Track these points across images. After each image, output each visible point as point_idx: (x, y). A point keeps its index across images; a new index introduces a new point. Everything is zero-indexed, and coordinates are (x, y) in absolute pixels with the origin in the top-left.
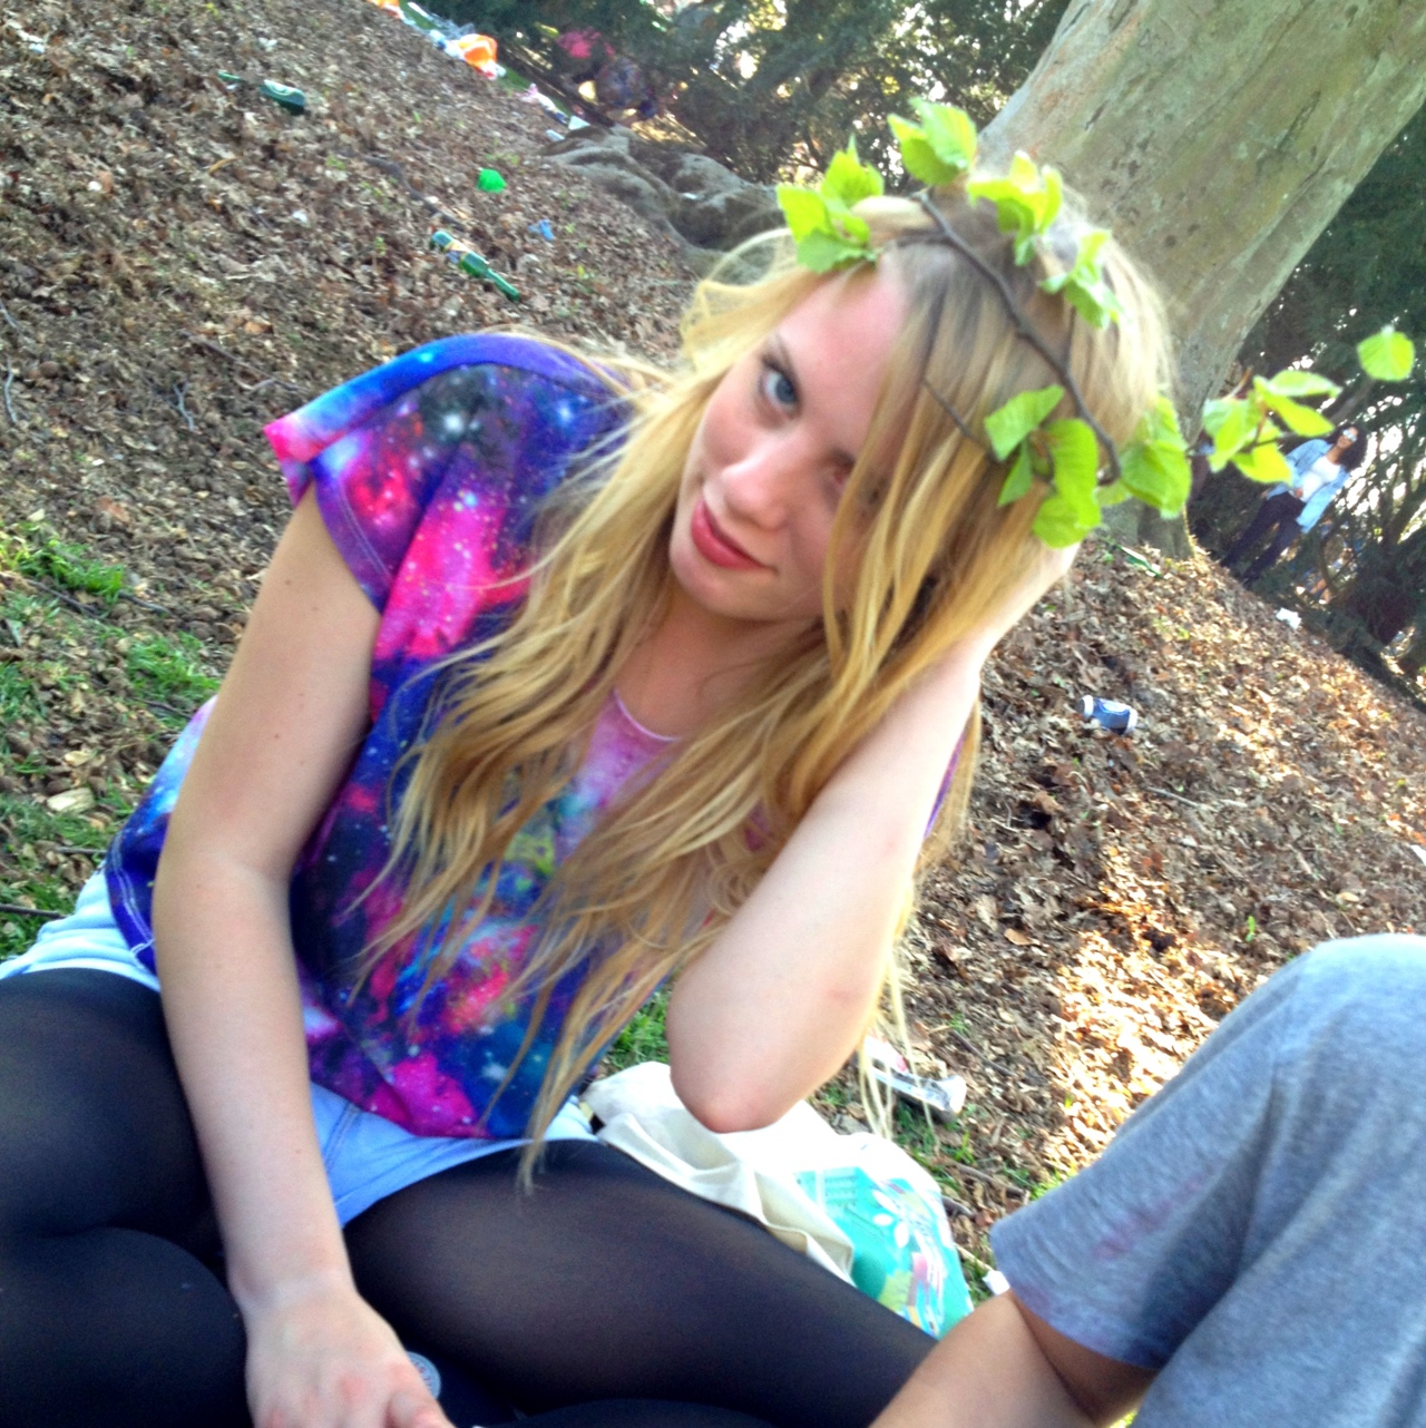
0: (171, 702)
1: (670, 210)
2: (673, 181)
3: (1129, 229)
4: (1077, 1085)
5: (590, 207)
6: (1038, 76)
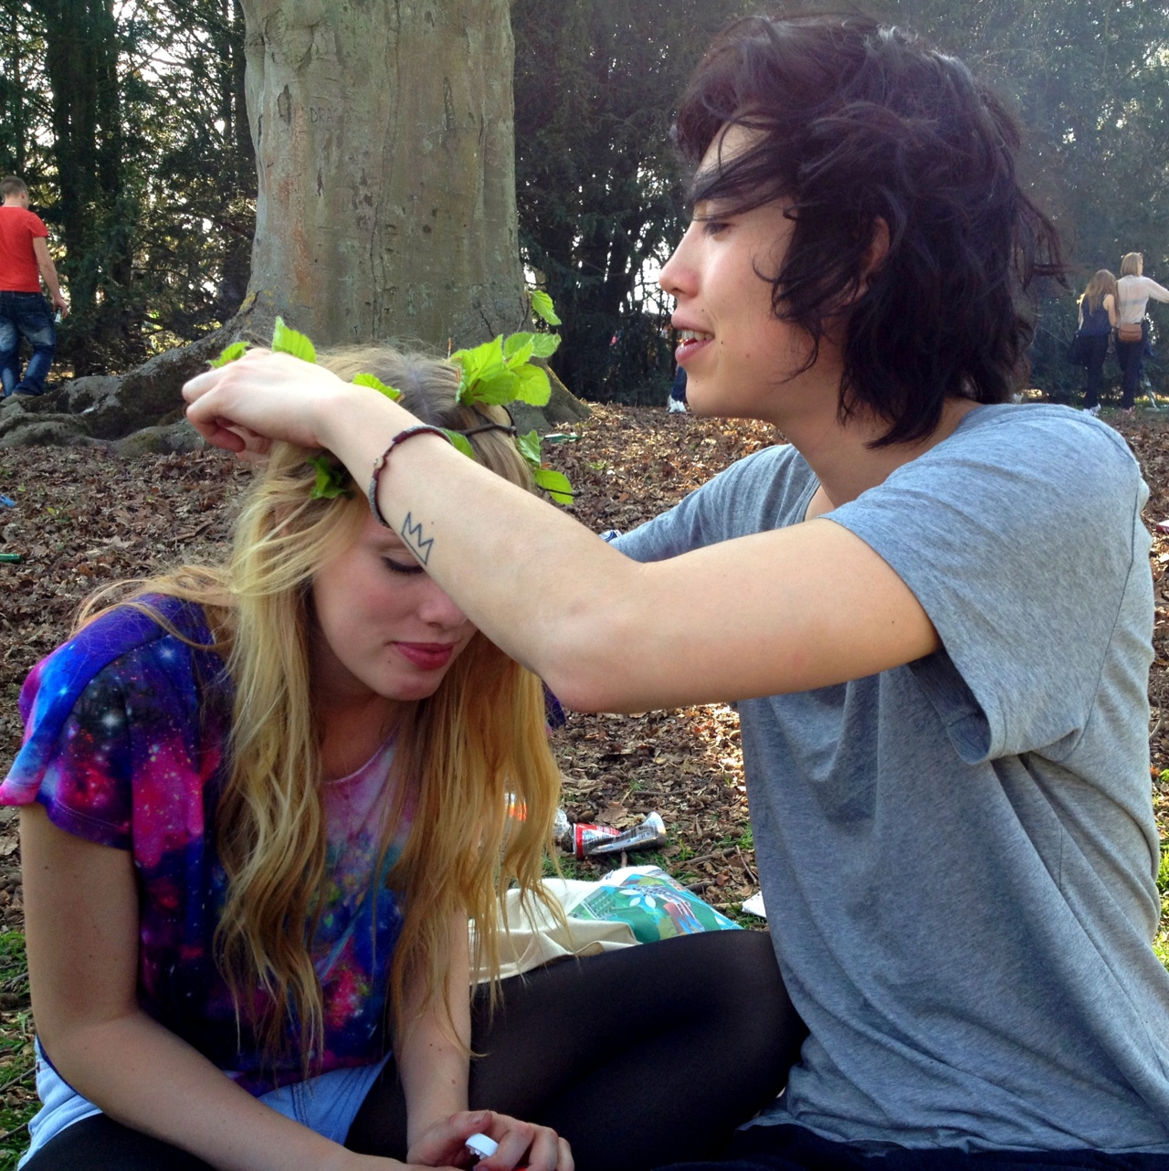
1: (83, 429)
2: (69, 409)
3: (395, 239)
4: (728, 768)
5: (26, 465)
6: (263, 182)
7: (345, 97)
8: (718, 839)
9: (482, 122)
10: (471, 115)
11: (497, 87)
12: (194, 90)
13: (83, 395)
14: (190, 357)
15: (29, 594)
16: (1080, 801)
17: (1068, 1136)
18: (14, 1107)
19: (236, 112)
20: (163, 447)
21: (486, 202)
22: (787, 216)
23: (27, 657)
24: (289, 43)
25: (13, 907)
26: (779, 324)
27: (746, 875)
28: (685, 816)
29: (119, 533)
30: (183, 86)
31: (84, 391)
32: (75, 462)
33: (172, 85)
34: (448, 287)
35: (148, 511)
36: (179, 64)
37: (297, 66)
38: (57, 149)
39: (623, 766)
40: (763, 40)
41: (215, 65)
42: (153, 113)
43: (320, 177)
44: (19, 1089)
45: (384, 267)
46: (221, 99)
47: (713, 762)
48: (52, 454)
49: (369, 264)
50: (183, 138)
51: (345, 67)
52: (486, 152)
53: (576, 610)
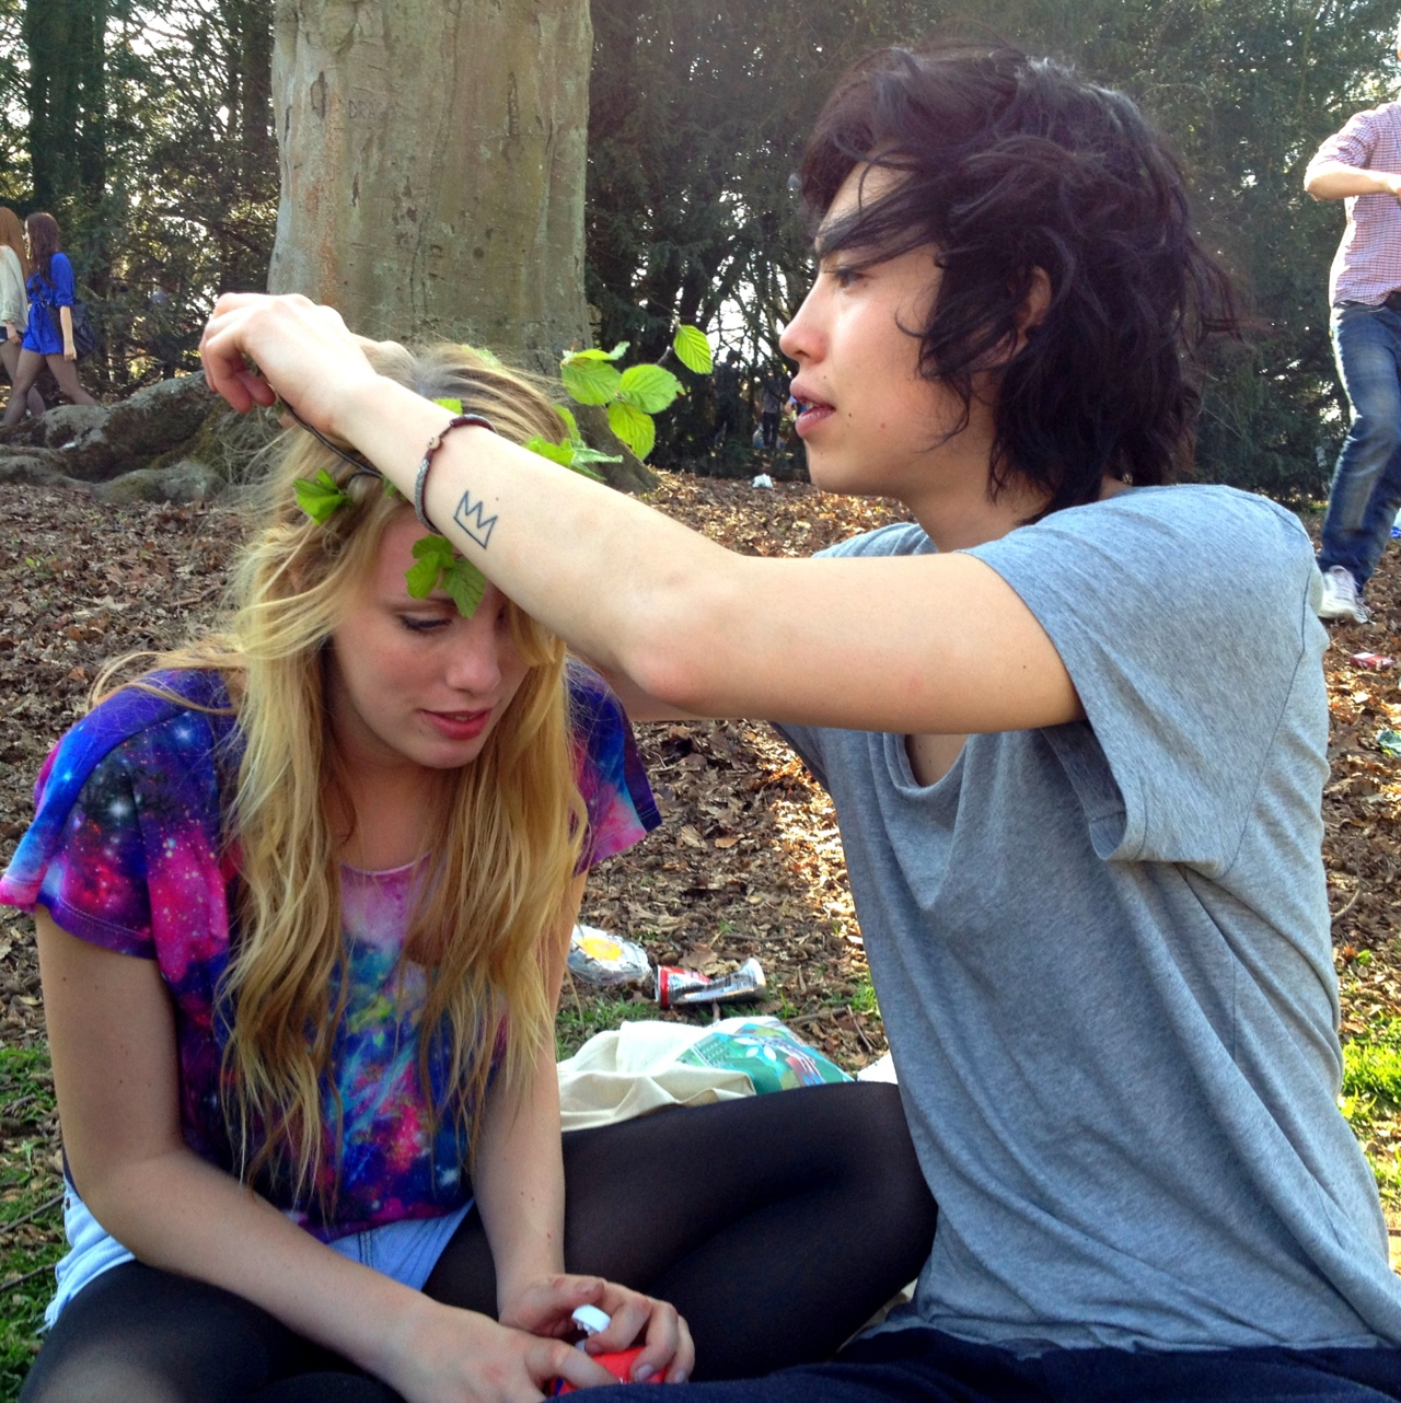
1: (61, 466)
2: (47, 442)
3: (440, 263)
4: (835, 914)
6: (287, 186)
7: (390, 89)
8: (826, 996)
9: (551, 129)
10: (538, 120)
11: (570, 87)
12: (194, 70)
13: (63, 427)
14: (191, 389)
15: (10, 658)
16: (1244, 929)
17: (1249, 1330)
18: (26, 1247)
19: (243, 99)
20: (155, 494)
21: (549, 225)
22: (938, 264)
23: (10, 732)
24: (328, 20)
25: (10, 1019)
26: (923, 384)
27: (860, 1041)
28: (785, 967)
29: (111, 594)
30: (183, 62)
31: (65, 422)
32: (52, 505)
33: (168, 61)
34: (499, 323)
35: (143, 569)
36: (178, 36)
37: (336, 49)
38: (31, 130)
39: (711, 903)
40: (902, 74)
41: (222, 41)
42: (145, 94)
43: (355, 184)
44: (30, 1228)
45: (425, 295)
46: (226, 81)
47: (817, 905)
48: (25, 495)
49: (408, 290)
50: (179, 125)
51: (393, 54)
52: (554, 164)
53: (674, 581)
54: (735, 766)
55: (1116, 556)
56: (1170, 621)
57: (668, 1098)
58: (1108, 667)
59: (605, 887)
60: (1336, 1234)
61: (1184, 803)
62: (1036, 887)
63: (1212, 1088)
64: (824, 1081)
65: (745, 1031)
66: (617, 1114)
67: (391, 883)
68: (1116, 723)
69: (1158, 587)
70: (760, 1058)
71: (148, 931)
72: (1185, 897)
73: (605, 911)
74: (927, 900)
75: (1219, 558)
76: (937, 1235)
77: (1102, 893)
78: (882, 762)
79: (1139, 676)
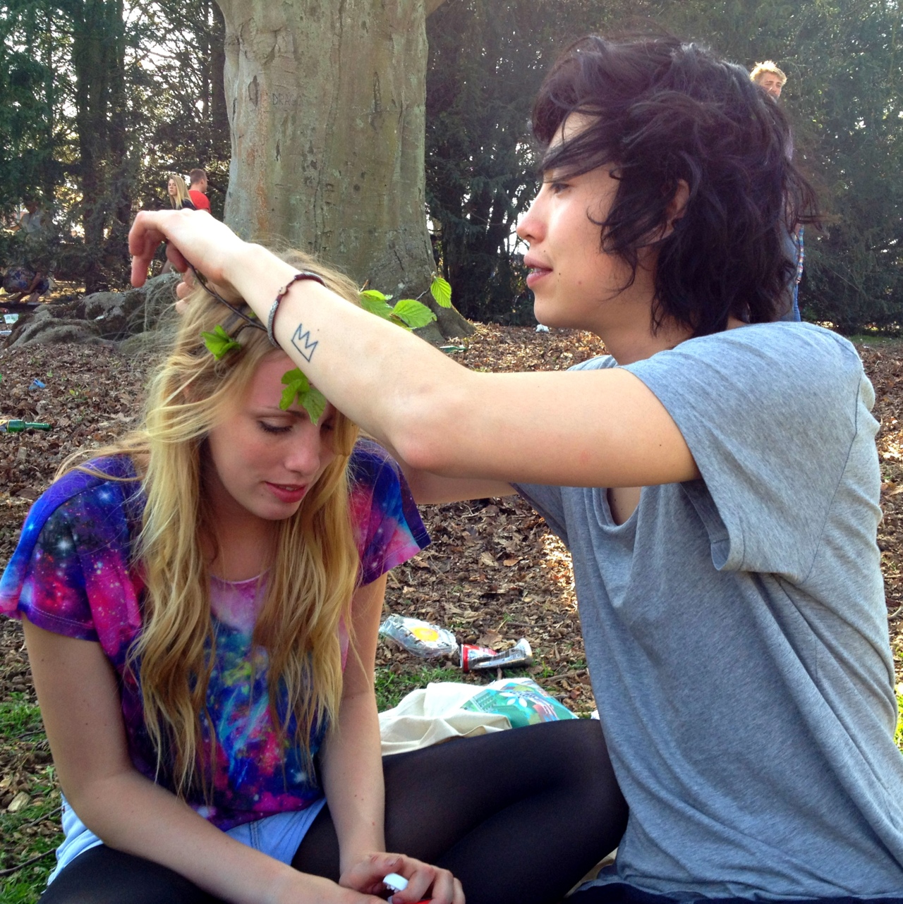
0: (28, 730)
1: (95, 332)
2: (86, 316)
3: (333, 194)
5: (52, 357)
6: (235, 149)
7: (299, 86)
8: (572, 663)
9: (402, 107)
10: (393, 101)
11: (414, 80)
12: (181, 77)
13: (96, 306)
15: (56, 454)
16: (822, 619)
17: (831, 886)
18: (45, 836)
19: (212, 95)
21: (402, 168)
22: (612, 176)
24: (258, 43)
26: (604, 256)
28: (546, 644)
29: (123, 411)
30: (173, 73)
31: (97, 303)
32: (89, 356)
33: (165, 73)
34: (371, 232)
36: (171, 57)
37: (263, 61)
38: (78, 119)
39: (499, 602)
40: (597, 54)
41: (198, 59)
42: (150, 94)
43: (278, 146)
44: (48, 823)
45: (323, 216)
46: (201, 84)
47: (569, 602)
48: (72, 350)
49: (313, 213)
50: (172, 113)
51: (300, 63)
52: (404, 129)
53: (424, 390)
54: (517, 512)
55: (723, 371)
56: (761, 414)
57: (454, 732)
58: (717, 445)
59: (431, 593)
60: (892, 820)
61: (771, 534)
62: (687, 590)
63: (810, 720)
64: (558, 719)
65: (508, 688)
66: (422, 743)
67: (246, 589)
68: (723, 481)
69: (752, 391)
70: (516, 705)
71: (91, 622)
72: (780, 595)
73: (429, 609)
74: (617, 602)
75: (794, 371)
76: (629, 822)
77: (730, 593)
78: (592, 510)
79: (739, 450)
